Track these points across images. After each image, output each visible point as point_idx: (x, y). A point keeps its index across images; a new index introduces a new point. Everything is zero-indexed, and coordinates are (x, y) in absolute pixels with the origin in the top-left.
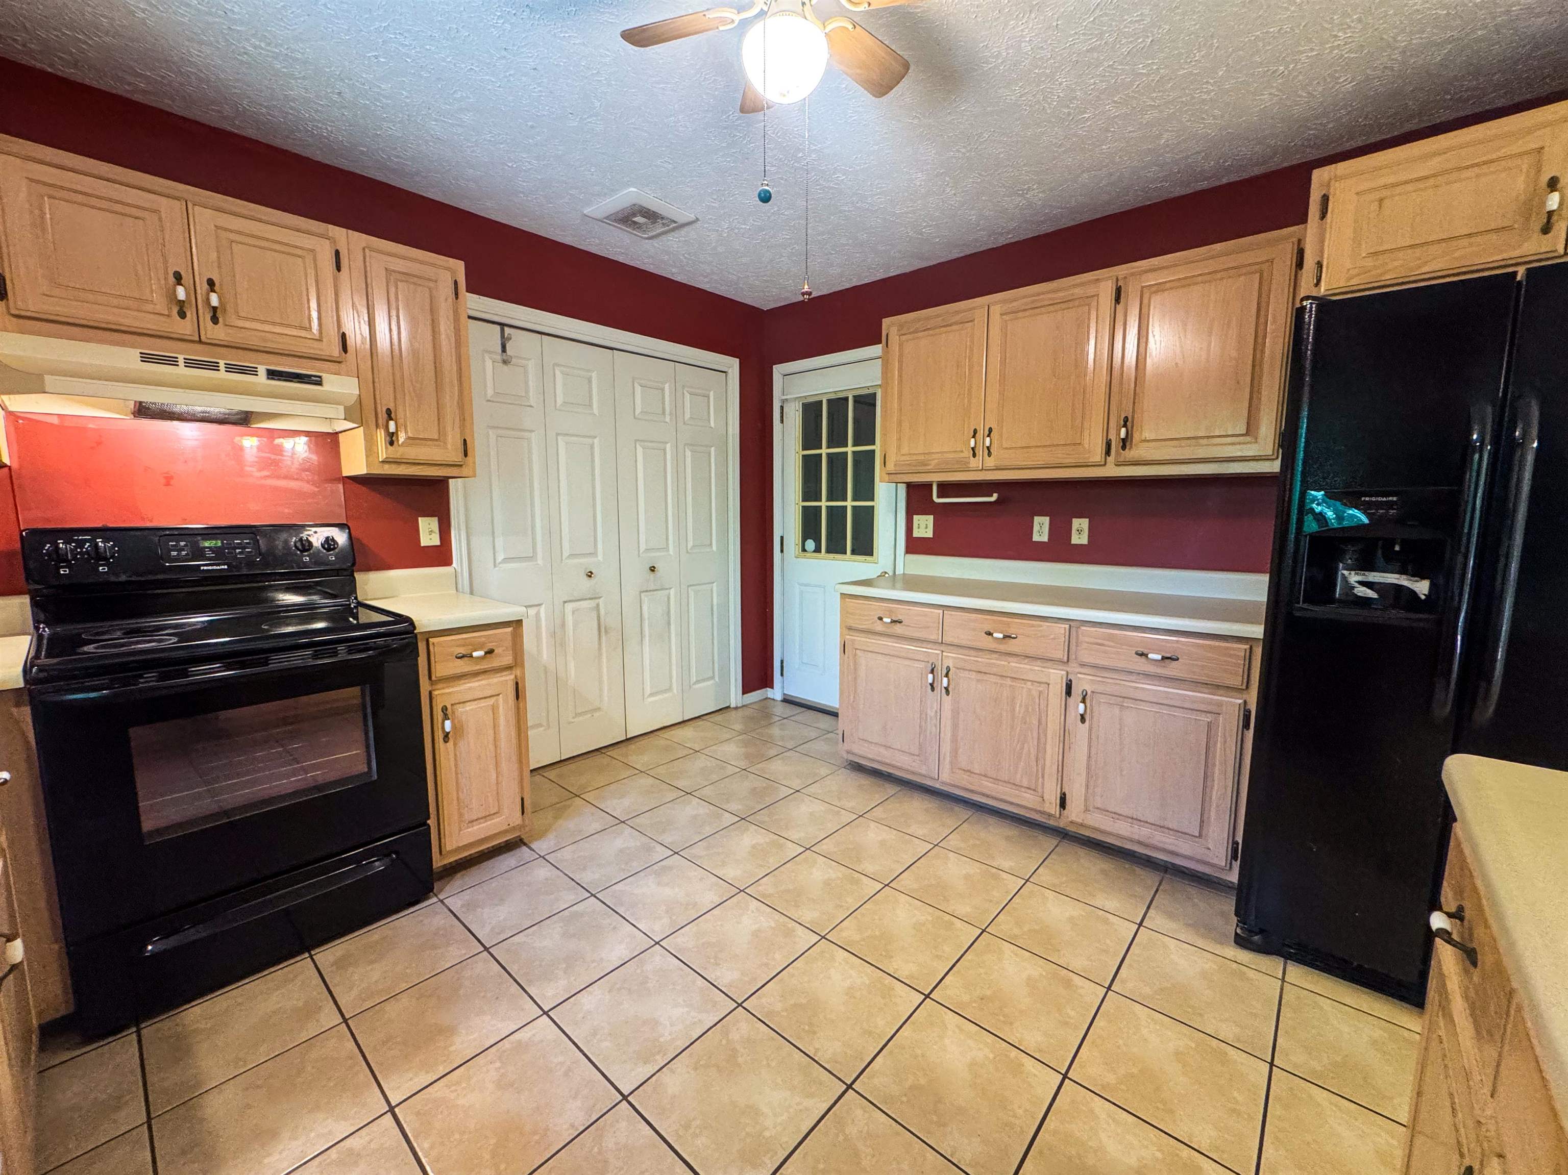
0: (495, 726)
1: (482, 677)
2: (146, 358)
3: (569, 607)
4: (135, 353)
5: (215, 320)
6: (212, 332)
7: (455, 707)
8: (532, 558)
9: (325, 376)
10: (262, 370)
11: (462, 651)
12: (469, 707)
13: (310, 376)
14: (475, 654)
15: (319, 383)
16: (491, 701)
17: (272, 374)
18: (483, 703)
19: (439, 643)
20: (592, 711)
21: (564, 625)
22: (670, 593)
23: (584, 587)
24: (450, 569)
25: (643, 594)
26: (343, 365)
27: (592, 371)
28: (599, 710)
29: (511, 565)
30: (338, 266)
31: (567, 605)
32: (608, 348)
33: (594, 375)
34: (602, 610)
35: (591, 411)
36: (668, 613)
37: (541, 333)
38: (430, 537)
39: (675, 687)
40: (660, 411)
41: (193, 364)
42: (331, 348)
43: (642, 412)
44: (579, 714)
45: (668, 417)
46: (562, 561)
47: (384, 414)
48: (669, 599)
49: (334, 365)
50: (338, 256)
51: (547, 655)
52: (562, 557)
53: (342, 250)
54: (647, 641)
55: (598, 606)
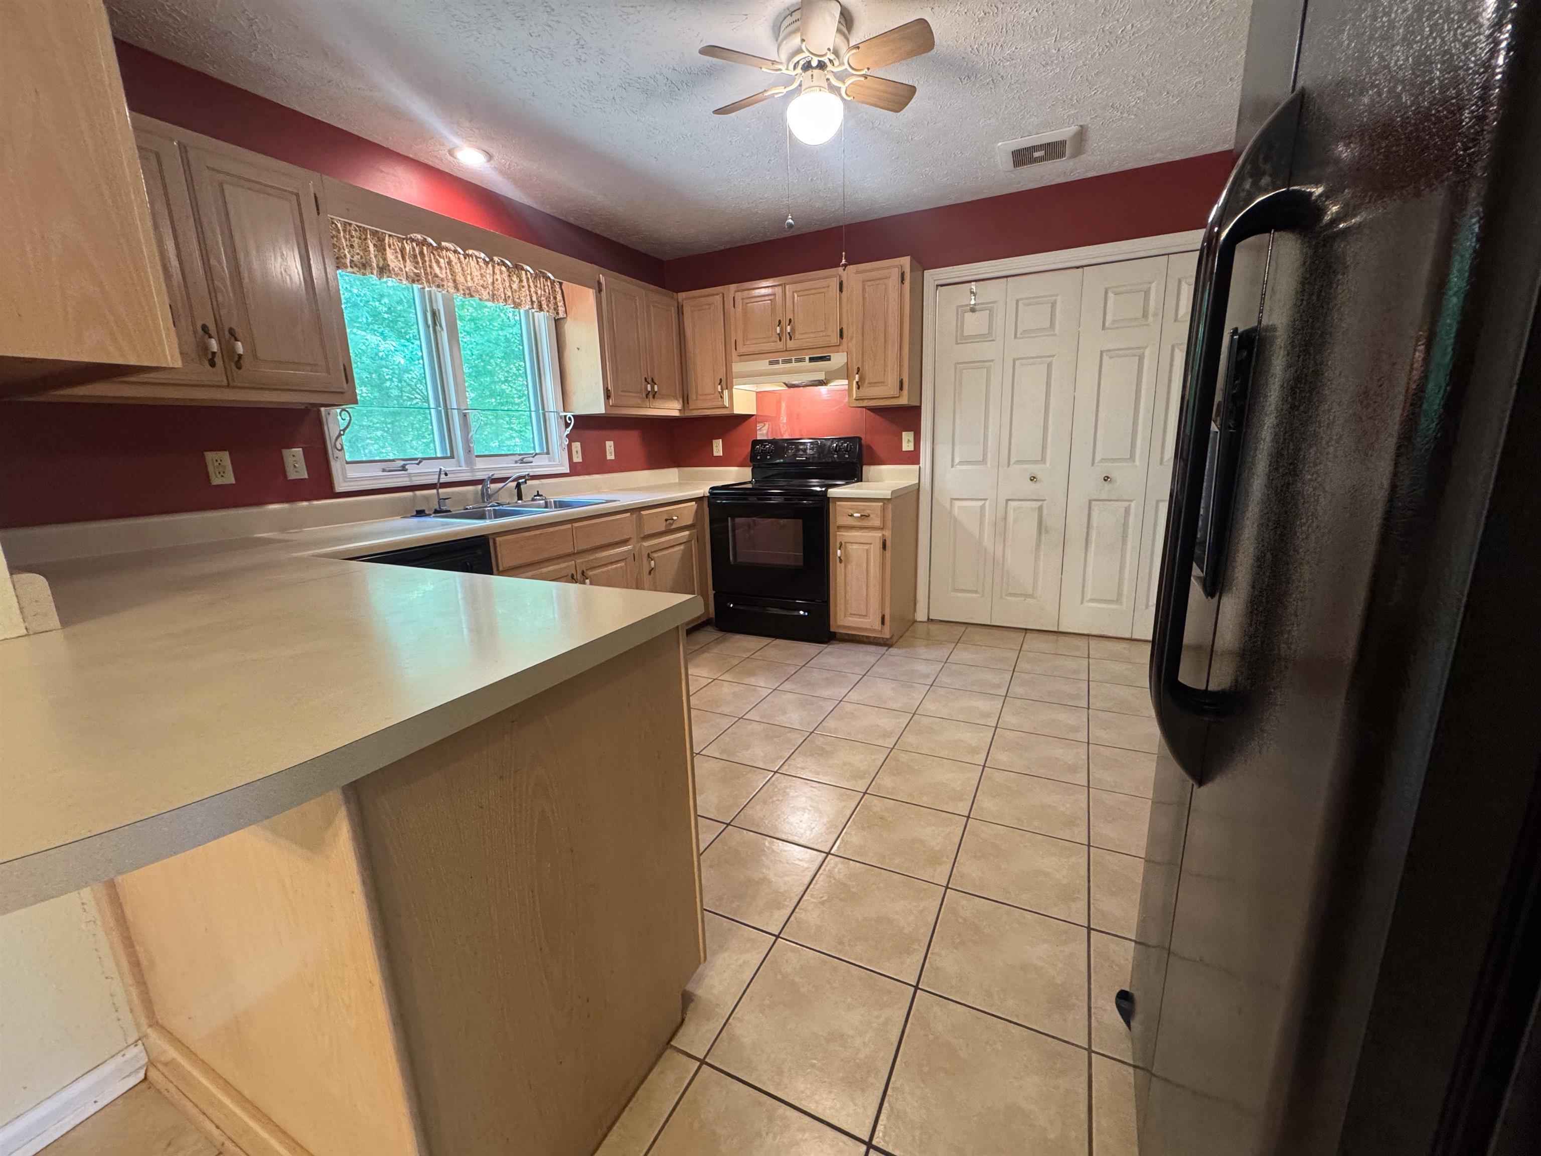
0: (868, 563)
1: (865, 531)
2: (771, 363)
3: (1012, 504)
4: (766, 361)
5: (791, 338)
6: (790, 345)
7: (847, 544)
8: (984, 461)
9: (832, 355)
10: (807, 358)
11: (851, 512)
12: (855, 547)
13: (825, 357)
14: (856, 515)
15: (829, 360)
16: (866, 547)
17: (812, 360)
18: (861, 547)
19: (840, 505)
20: (1026, 596)
21: (1005, 518)
22: (1129, 505)
23: (1030, 488)
24: (916, 467)
25: (1093, 503)
26: (841, 347)
27: (1057, 295)
28: (1031, 596)
29: (964, 467)
30: (841, 290)
31: (1010, 502)
32: (1077, 268)
33: (1059, 300)
34: (1045, 512)
35: (1052, 333)
36: (1125, 525)
37: (1007, 277)
38: (907, 445)
39: (1124, 600)
40: (1140, 314)
41: (785, 362)
42: (834, 338)
43: (1114, 321)
44: (1011, 595)
45: (1151, 318)
46: (1009, 466)
47: (856, 371)
48: (1127, 511)
49: (836, 348)
50: (841, 284)
51: (987, 541)
52: (1009, 462)
53: (844, 279)
54: (1092, 548)
55: (1040, 508)
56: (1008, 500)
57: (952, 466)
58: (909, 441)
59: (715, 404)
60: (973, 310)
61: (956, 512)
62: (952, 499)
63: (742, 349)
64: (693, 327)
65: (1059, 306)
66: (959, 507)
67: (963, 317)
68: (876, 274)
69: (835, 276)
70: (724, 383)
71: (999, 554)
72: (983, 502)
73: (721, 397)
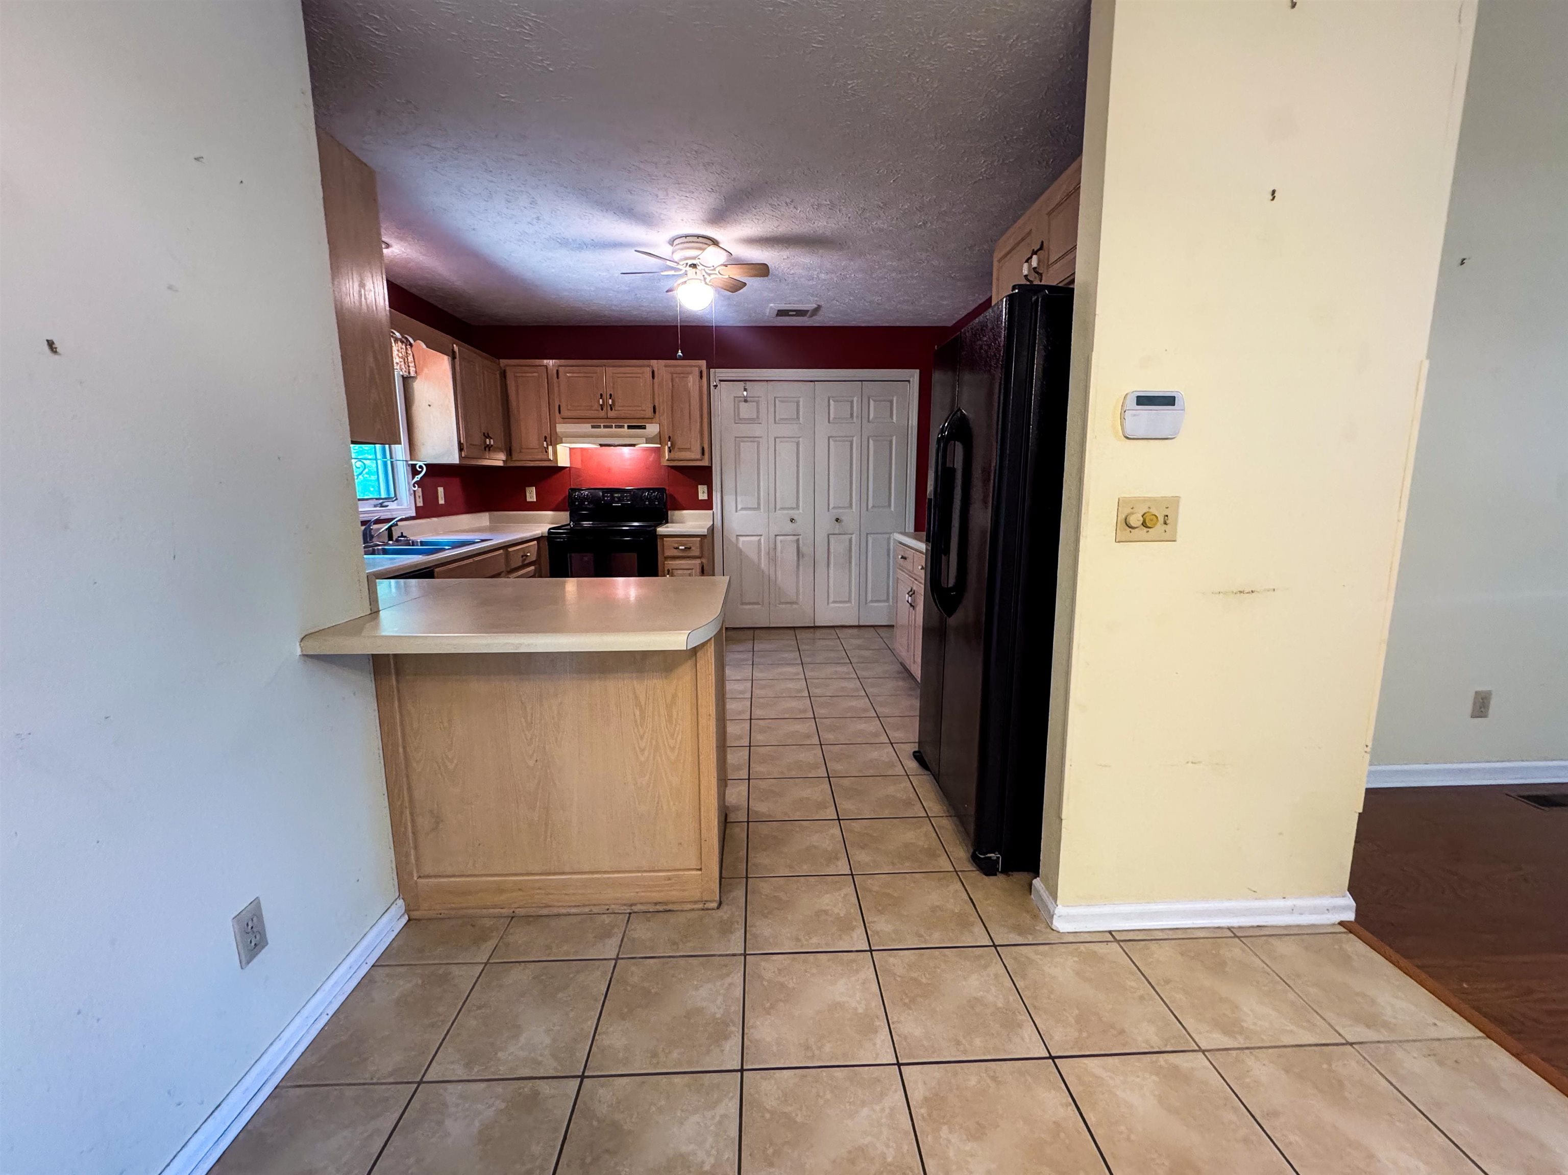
1: (687, 559)
2: (593, 427)
3: (779, 538)
4: (589, 426)
5: (611, 409)
6: (611, 414)
7: (674, 571)
8: (758, 508)
9: (647, 425)
10: (626, 426)
12: (680, 572)
13: (642, 426)
14: (681, 548)
15: (645, 428)
16: (689, 572)
17: (629, 427)
18: (685, 571)
19: (666, 541)
20: (791, 603)
21: (775, 548)
22: (851, 537)
23: (789, 527)
24: (711, 512)
25: (830, 536)
26: (654, 419)
27: (800, 397)
28: (796, 603)
29: (744, 512)
30: (653, 377)
31: (777, 537)
32: (811, 381)
33: (801, 399)
34: (801, 542)
35: (798, 422)
36: (850, 550)
37: (767, 381)
38: (703, 495)
39: (853, 601)
40: (849, 416)
41: (605, 427)
42: (649, 413)
43: (835, 418)
44: (783, 603)
45: (855, 419)
46: (775, 511)
47: (667, 439)
48: (850, 540)
49: (650, 420)
50: (653, 372)
51: (764, 564)
52: (775, 508)
53: (656, 370)
54: (832, 566)
55: (798, 540)
56: (776, 536)
57: (736, 511)
58: (704, 492)
59: (539, 457)
60: (746, 401)
61: (740, 545)
62: (737, 536)
63: (565, 413)
64: (517, 391)
65: (801, 403)
66: (743, 541)
67: (738, 405)
68: (679, 369)
69: (649, 366)
70: (548, 439)
71: (772, 577)
72: (759, 538)
73: (546, 452)
